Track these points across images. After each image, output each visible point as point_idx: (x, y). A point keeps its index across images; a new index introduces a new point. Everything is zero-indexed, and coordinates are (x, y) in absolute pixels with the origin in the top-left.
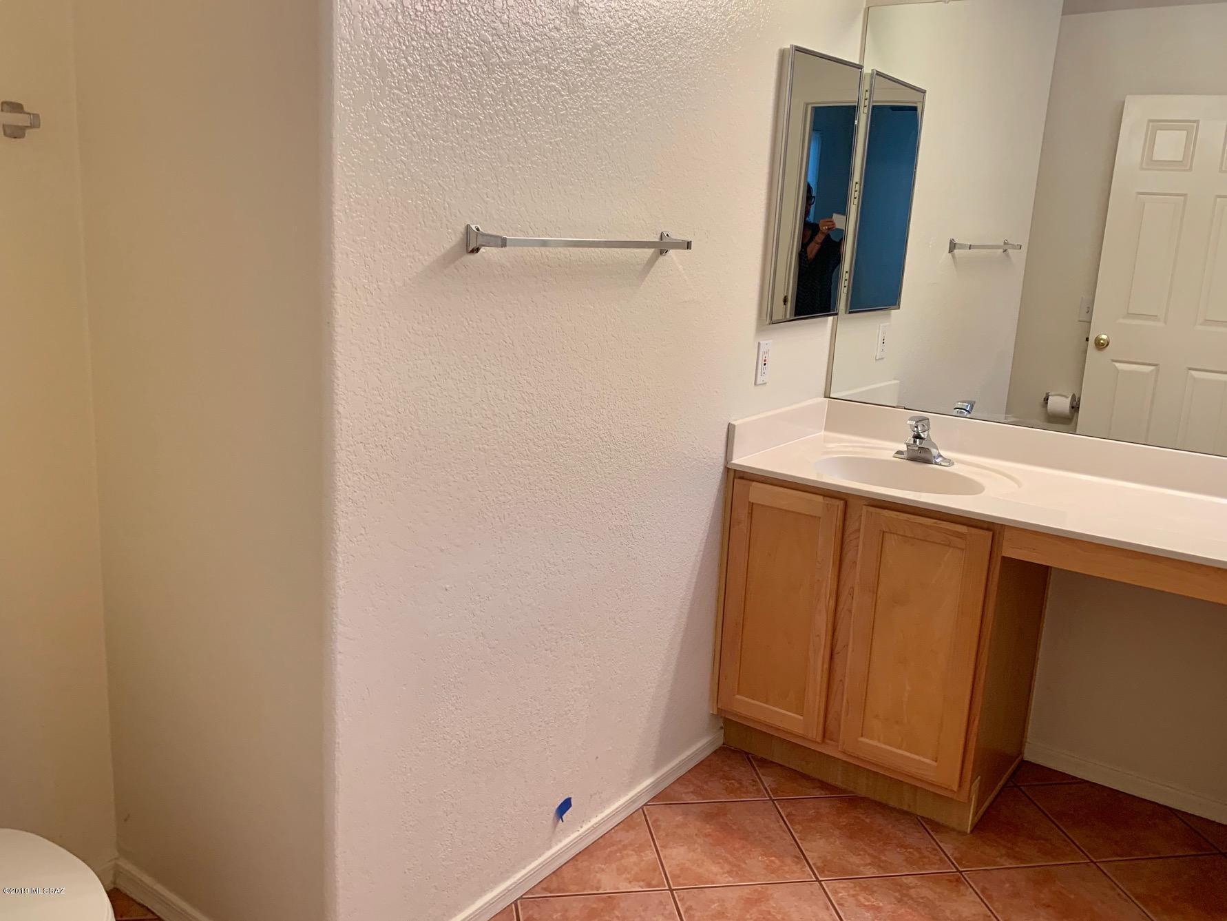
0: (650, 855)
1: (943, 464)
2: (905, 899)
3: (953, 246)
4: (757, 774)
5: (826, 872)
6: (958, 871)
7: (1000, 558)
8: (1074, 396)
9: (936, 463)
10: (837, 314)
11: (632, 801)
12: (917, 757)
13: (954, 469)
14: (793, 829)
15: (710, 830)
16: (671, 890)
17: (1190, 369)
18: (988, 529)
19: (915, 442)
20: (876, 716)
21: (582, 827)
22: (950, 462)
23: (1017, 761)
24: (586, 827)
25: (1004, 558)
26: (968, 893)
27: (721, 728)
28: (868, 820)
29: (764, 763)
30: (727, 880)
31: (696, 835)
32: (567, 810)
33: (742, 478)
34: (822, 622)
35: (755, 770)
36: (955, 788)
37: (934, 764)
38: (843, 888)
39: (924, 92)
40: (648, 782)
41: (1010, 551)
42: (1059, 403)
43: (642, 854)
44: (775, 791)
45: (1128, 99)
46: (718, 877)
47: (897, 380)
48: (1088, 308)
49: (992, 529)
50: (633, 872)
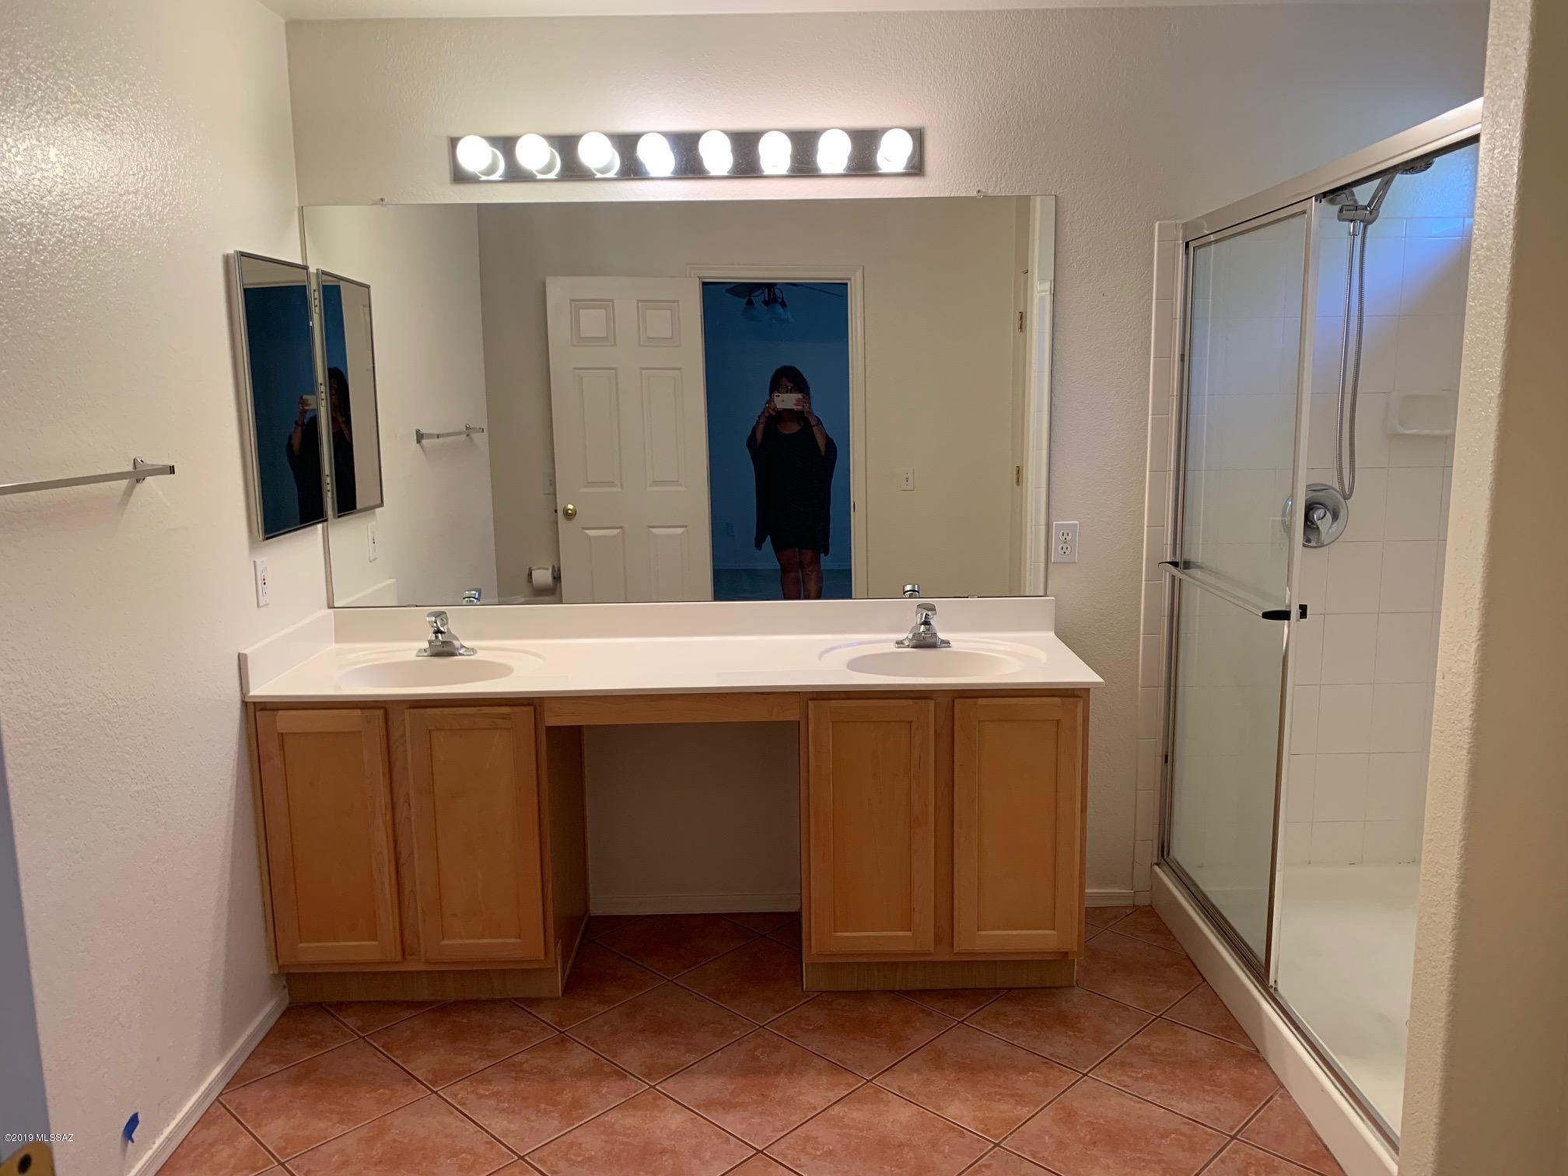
0: (245, 1141)
1: (465, 654)
2: (521, 1075)
3: (420, 437)
4: (338, 1019)
5: (439, 1082)
6: (561, 1032)
7: (544, 728)
8: (553, 567)
9: (461, 654)
10: (326, 520)
11: (205, 1095)
12: (500, 941)
13: (480, 656)
14: (394, 1056)
15: (305, 1091)
16: (283, 1164)
17: (650, 527)
18: (529, 705)
19: (437, 637)
20: (455, 915)
21: (154, 1143)
22: (473, 651)
23: (585, 920)
24: (159, 1141)
25: (547, 727)
26: (574, 1047)
27: (285, 987)
28: (465, 1021)
29: (340, 1006)
30: (340, 1129)
31: (291, 1101)
32: (135, 1129)
33: (262, 710)
34: (381, 837)
35: (333, 1015)
36: (542, 958)
37: (518, 940)
38: (461, 1089)
39: (368, 287)
40: (218, 1069)
41: (552, 720)
42: (542, 576)
43: (236, 1144)
44: (362, 1029)
45: (549, 281)
46: (329, 1130)
47: (393, 578)
48: (551, 481)
49: (532, 704)
50: (231, 1166)
